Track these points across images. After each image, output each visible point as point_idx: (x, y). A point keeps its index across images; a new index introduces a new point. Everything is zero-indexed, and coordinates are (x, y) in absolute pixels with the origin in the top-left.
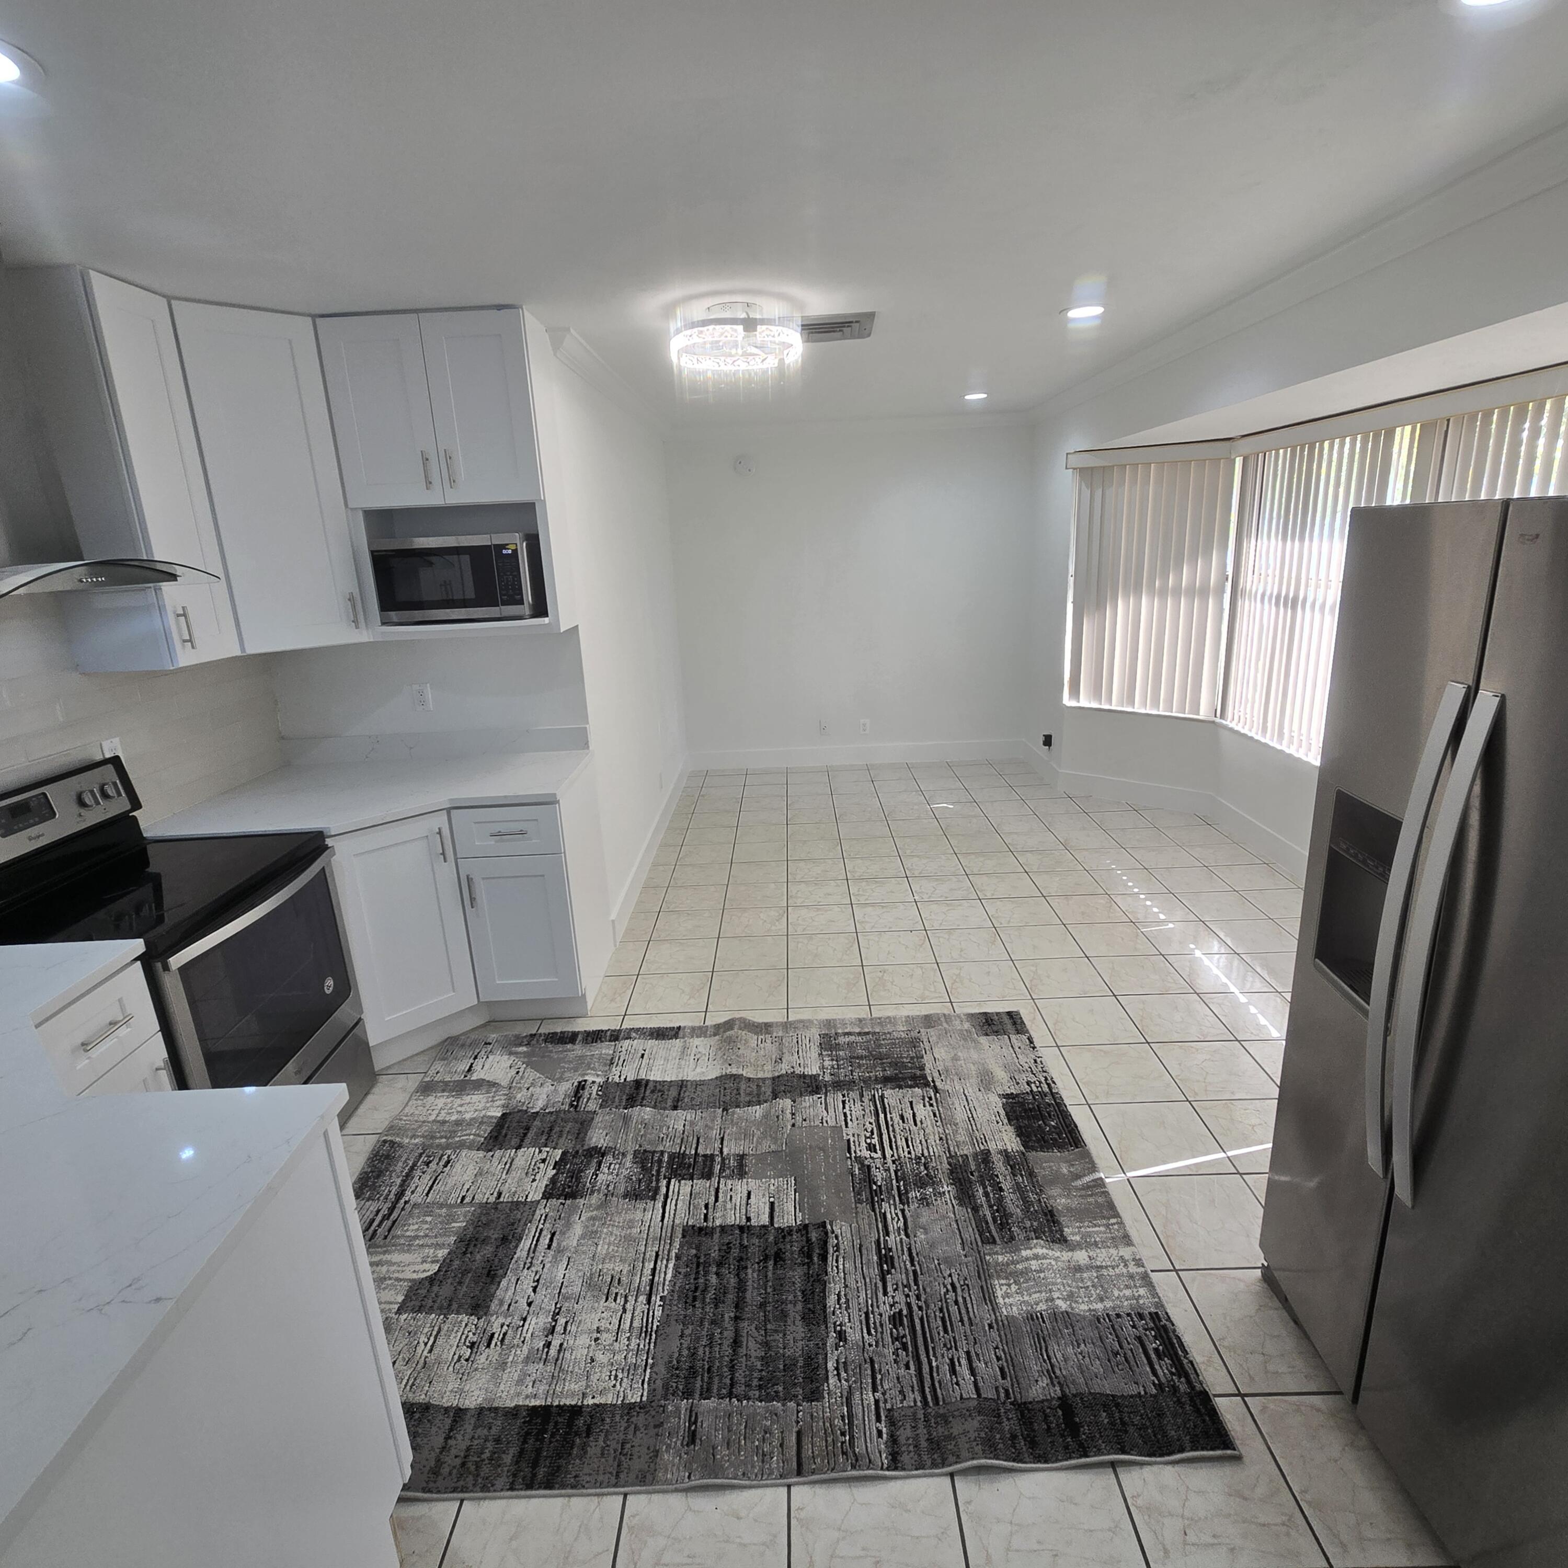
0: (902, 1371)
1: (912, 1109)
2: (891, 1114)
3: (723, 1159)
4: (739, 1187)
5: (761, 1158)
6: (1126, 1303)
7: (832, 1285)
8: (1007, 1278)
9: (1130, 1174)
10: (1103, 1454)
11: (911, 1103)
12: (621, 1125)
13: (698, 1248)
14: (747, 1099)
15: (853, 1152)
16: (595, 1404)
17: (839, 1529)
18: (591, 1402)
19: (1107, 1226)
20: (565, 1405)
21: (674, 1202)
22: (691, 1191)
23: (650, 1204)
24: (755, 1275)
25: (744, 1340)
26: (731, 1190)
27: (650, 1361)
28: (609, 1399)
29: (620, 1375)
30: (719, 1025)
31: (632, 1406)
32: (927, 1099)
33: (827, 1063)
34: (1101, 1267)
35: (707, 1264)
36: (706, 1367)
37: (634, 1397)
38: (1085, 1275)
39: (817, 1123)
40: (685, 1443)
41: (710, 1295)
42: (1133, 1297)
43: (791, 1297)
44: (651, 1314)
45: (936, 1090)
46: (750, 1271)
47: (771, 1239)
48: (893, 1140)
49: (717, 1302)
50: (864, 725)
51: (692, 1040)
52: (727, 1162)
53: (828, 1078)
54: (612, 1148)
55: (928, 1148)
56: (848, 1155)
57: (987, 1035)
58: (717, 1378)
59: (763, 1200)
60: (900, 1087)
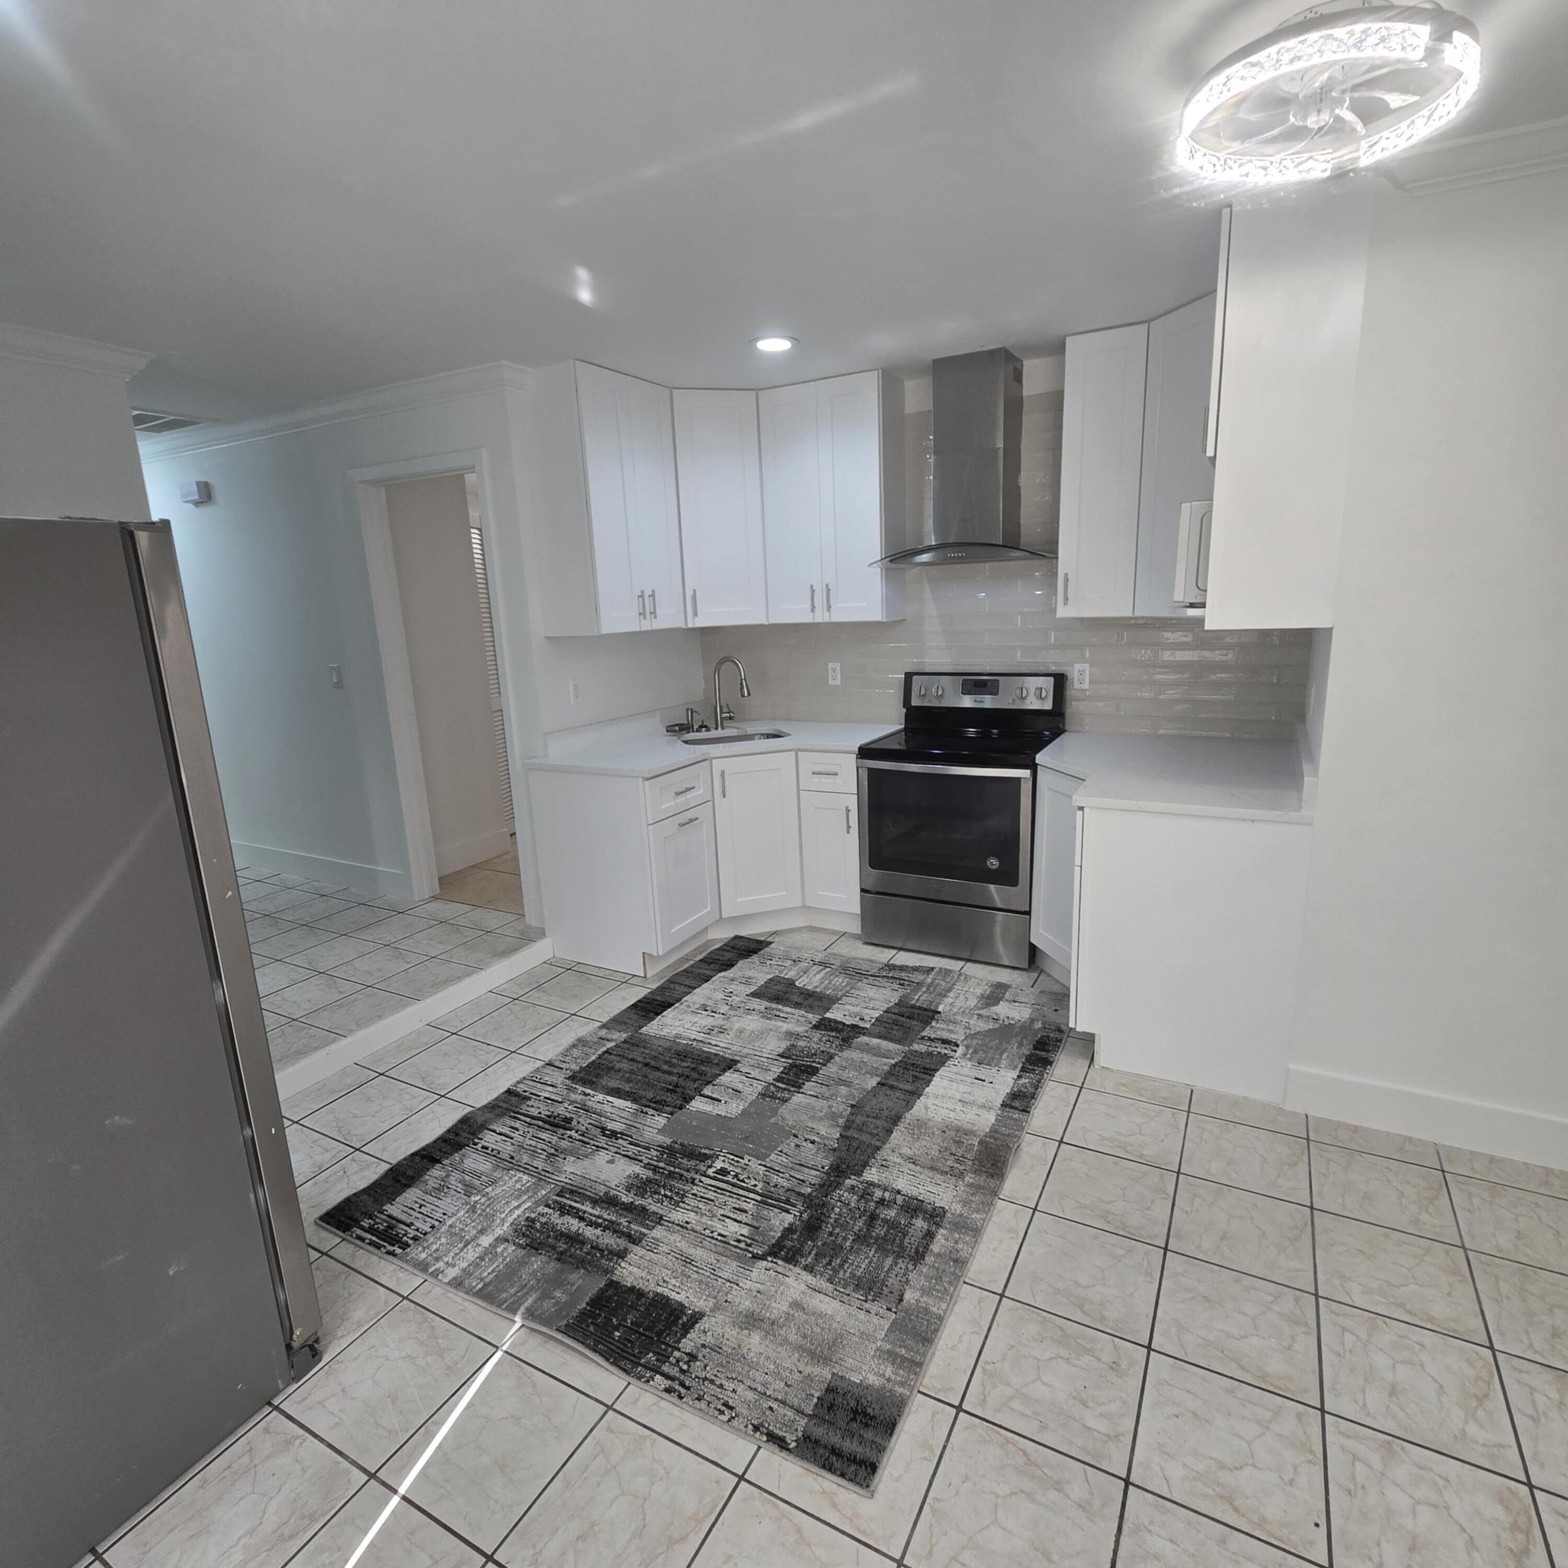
1: (747, 1224)
2: (754, 1204)
3: (792, 1092)
4: (753, 1091)
5: (775, 1111)
6: (432, 1240)
8: (528, 1187)
9: (499, 1354)
11: (756, 1227)
14: (861, 1123)
16: (656, 1019)
19: (482, 1280)
20: (665, 1012)
21: (768, 1062)
22: (770, 1070)
26: (753, 1086)
27: (659, 1037)
29: (662, 1027)
34: (465, 1246)
35: (700, 1065)
36: (632, 1049)
38: (474, 1232)
40: (603, 1037)
41: (676, 1062)
42: (428, 1247)
43: (637, 1088)
44: (688, 1040)
45: (757, 1256)
46: (676, 1079)
47: (690, 1093)
48: (719, 1191)
49: (669, 1063)
53: (850, 1182)
55: (687, 1210)
56: (725, 1152)
59: (727, 1098)
60: (787, 1232)
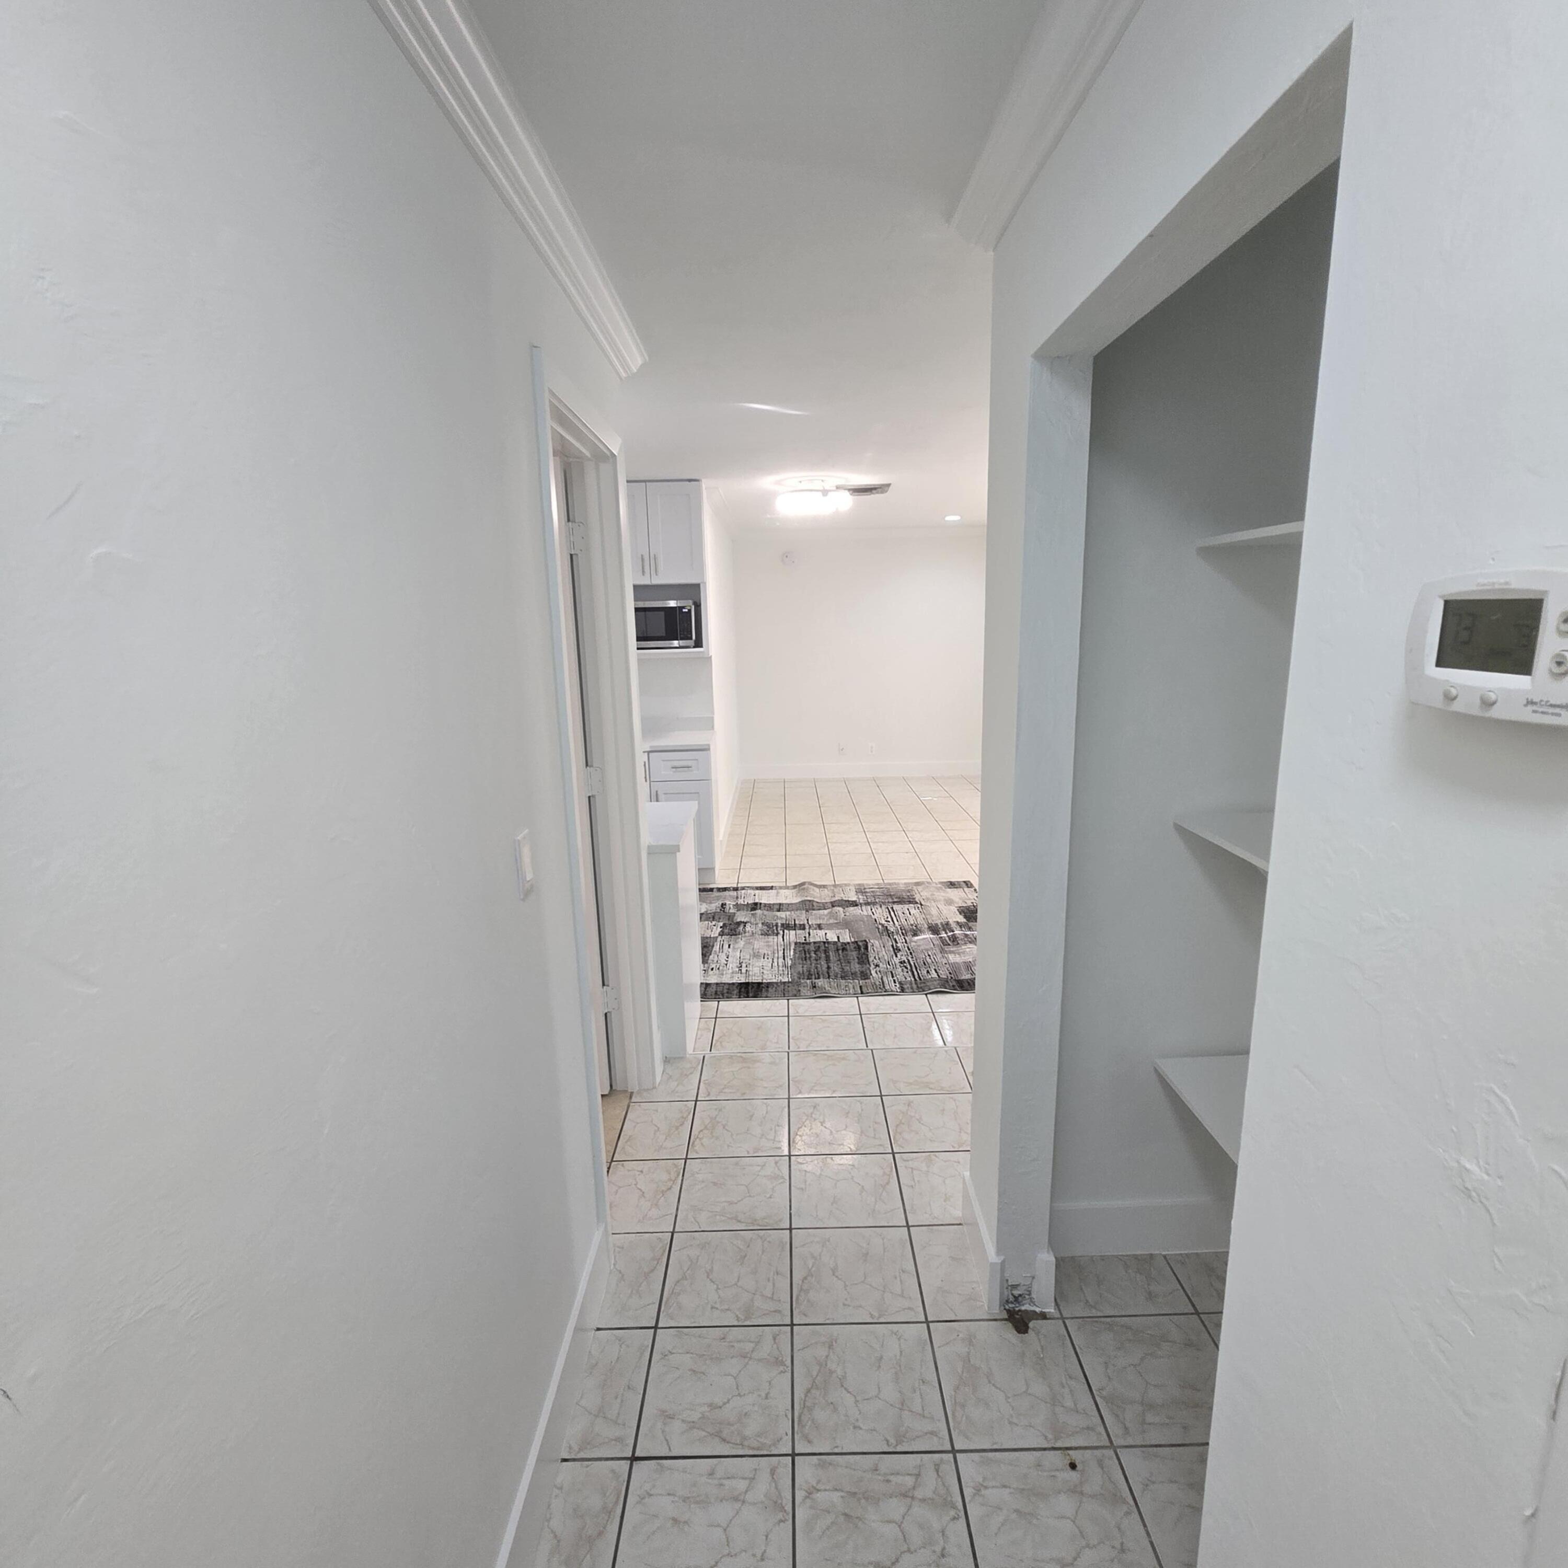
0: (905, 973)
7: (872, 954)
8: (954, 953)
12: (751, 915)
13: (804, 947)
16: (768, 982)
17: (880, 1005)
18: (766, 981)
20: (754, 982)
23: (776, 937)
24: (833, 953)
25: (833, 967)
28: (774, 981)
30: (796, 885)
31: (784, 983)
32: (917, 908)
33: (860, 897)
39: (859, 914)
40: (811, 990)
50: (872, 747)
51: (781, 890)
52: (812, 926)
54: (749, 922)
57: (951, 888)
58: (822, 975)
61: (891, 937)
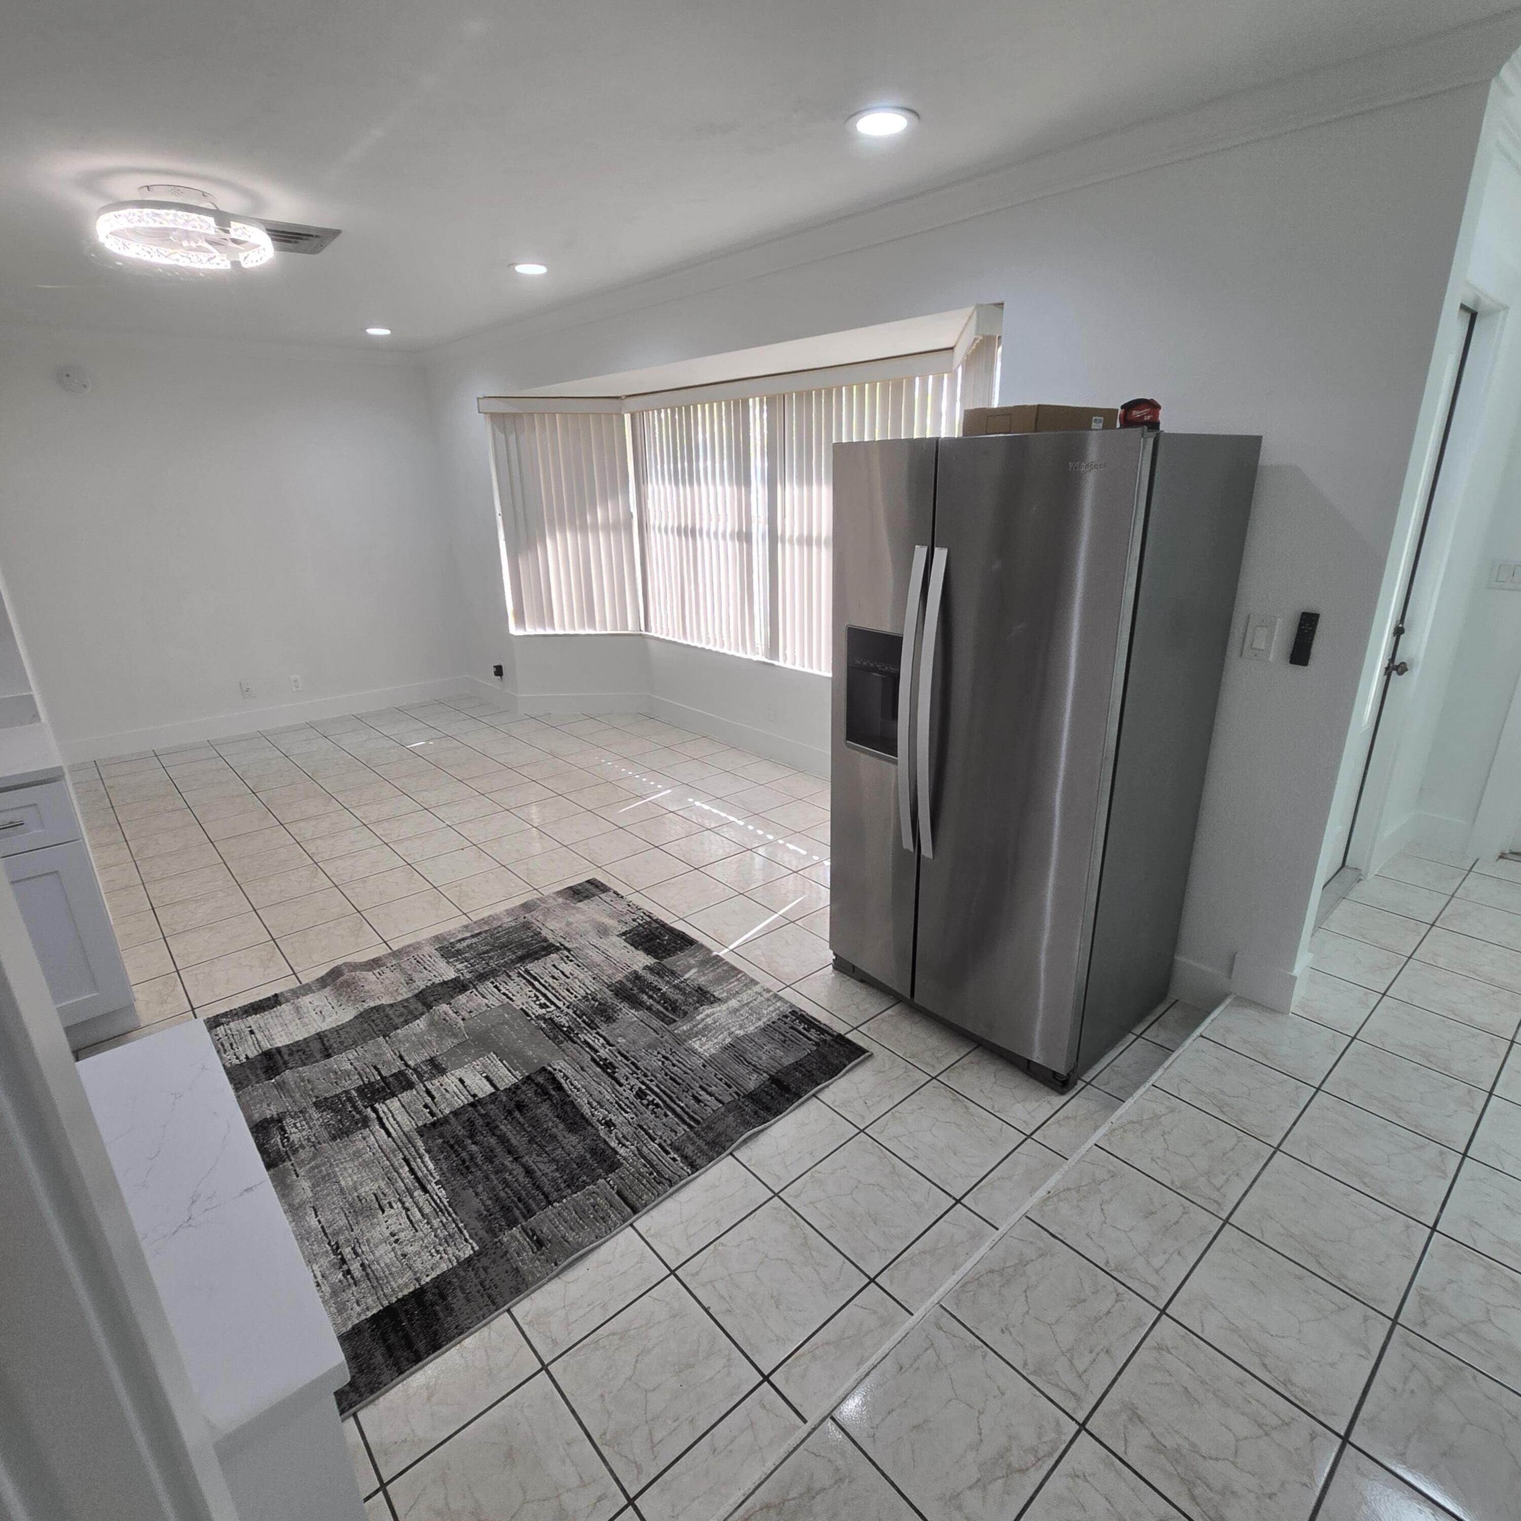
0: (664, 1120)
1: (558, 969)
2: (542, 979)
3: (415, 1070)
4: (447, 1079)
5: (451, 1053)
6: (774, 1014)
7: (579, 1100)
8: (696, 1037)
9: (731, 947)
10: (809, 1092)
11: (554, 965)
12: (276, 1092)
13: (441, 1136)
14: (402, 1019)
15: (531, 1015)
16: (432, 1279)
17: (682, 1223)
18: (428, 1279)
19: (738, 980)
20: (404, 1296)
21: (391, 1119)
22: (401, 1104)
23: (366, 1132)
24: (509, 1127)
25: (534, 1167)
26: (441, 1085)
27: (461, 1225)
28: (444, 1267)
29: (441, 1249)
30: (322, 978)
31: (469, 1260)
32: (565, 959)
33: (459, 966)
34: (749, 1003)
35: (460, 1142)
36: (516, 1199)
37: (467, 1252)
38: (741, 1012)
39: (485, 1008)
40: (536, 1250)
41: (479, 1159)
42: (776, 1010)
43: (550, 1124)
44: (435, 1197)
45: (569, 950)
46: (502, 1127)
47: (504, 1099)
48: (557, 994)
49: (490, 1160)
51: (299, 1000)
52: (419, 1069)
53: (468, 976)
54: (285, 1113)
55: (588, 988)
56: (529, 1018)
57: (580, 901)
58: (530, 1200)
59: (477, 1078)
60: (538, 959)
61: (579, 1042)
